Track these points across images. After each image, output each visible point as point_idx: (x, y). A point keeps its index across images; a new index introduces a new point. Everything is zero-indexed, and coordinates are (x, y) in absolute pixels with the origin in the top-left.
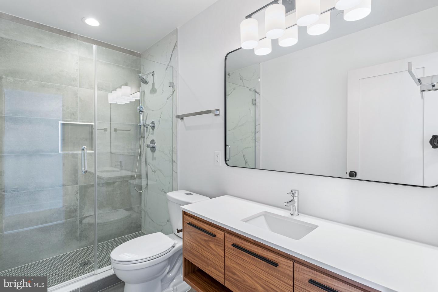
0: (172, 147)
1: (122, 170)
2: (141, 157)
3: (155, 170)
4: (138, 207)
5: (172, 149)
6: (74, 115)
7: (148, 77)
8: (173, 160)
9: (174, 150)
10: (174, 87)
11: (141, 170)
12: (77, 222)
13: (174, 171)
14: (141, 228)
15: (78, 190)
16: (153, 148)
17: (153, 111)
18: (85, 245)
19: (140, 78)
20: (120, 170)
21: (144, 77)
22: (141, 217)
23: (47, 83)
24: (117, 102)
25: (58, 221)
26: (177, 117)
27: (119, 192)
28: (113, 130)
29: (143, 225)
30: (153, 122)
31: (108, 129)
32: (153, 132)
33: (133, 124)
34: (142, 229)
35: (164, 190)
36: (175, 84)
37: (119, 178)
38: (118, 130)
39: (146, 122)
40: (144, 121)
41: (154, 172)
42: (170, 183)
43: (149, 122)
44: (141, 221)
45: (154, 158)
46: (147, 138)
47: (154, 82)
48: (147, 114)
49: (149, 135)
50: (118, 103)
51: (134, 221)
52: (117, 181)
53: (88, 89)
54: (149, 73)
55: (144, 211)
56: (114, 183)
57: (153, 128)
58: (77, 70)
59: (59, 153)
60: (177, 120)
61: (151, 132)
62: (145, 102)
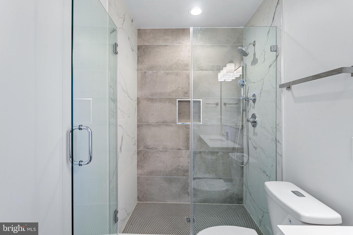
0: (275, 124)
1: (228, 140)
2: (243, 130)
3: (256, 147)
4: (240, 180)
5: (275, 126)
6: (187, 93)
7: (248, 48)
8: (276, 140)
9: (277, 127)
10: (278, 50)
11: (243, 143)
12: (188, 180)
13: (278, 153)
14: (243, 201)
15: (189, 155)
16: (254, 124)
17: (254, 83)
18: (194, 201)
19: (240, 52)
20: (227, 140)
21: (244, 49)
22: (243, 191)
23: (170, 71)
24: (225, 79)
25: (176, 176)
26: (282, 86)
27: (221, 162)
28: (223, 104)
29: (244, 199)
30: (254, 95)
31: (219, 103)
32: (254, 106)
33: (235, 98)
34: (244, 203)
35: (265, 171)
36: (279, 46)
37: (222, 149)
38: (227, 104)
39: (247, 95)
40: (246, 94)
41: (256, 148)
42: (272, 166)
43: (250, 96)
44: (243, 194)
45: (255, 134)
46: (248, 112)
47: (255, 52)
48: (249, 87)
49: (250, 109)
50: (226, 81)
51: (236, 193)
52: (220, 152)
53: (197, 71)
54: (250, 44)
55: (246, 186)
56: (217, 153)
57: (254, 101)
58: (189, 57)
59: (177, 124)
60: (282, 91)
61: (252, 105)
62: (246, 76)
